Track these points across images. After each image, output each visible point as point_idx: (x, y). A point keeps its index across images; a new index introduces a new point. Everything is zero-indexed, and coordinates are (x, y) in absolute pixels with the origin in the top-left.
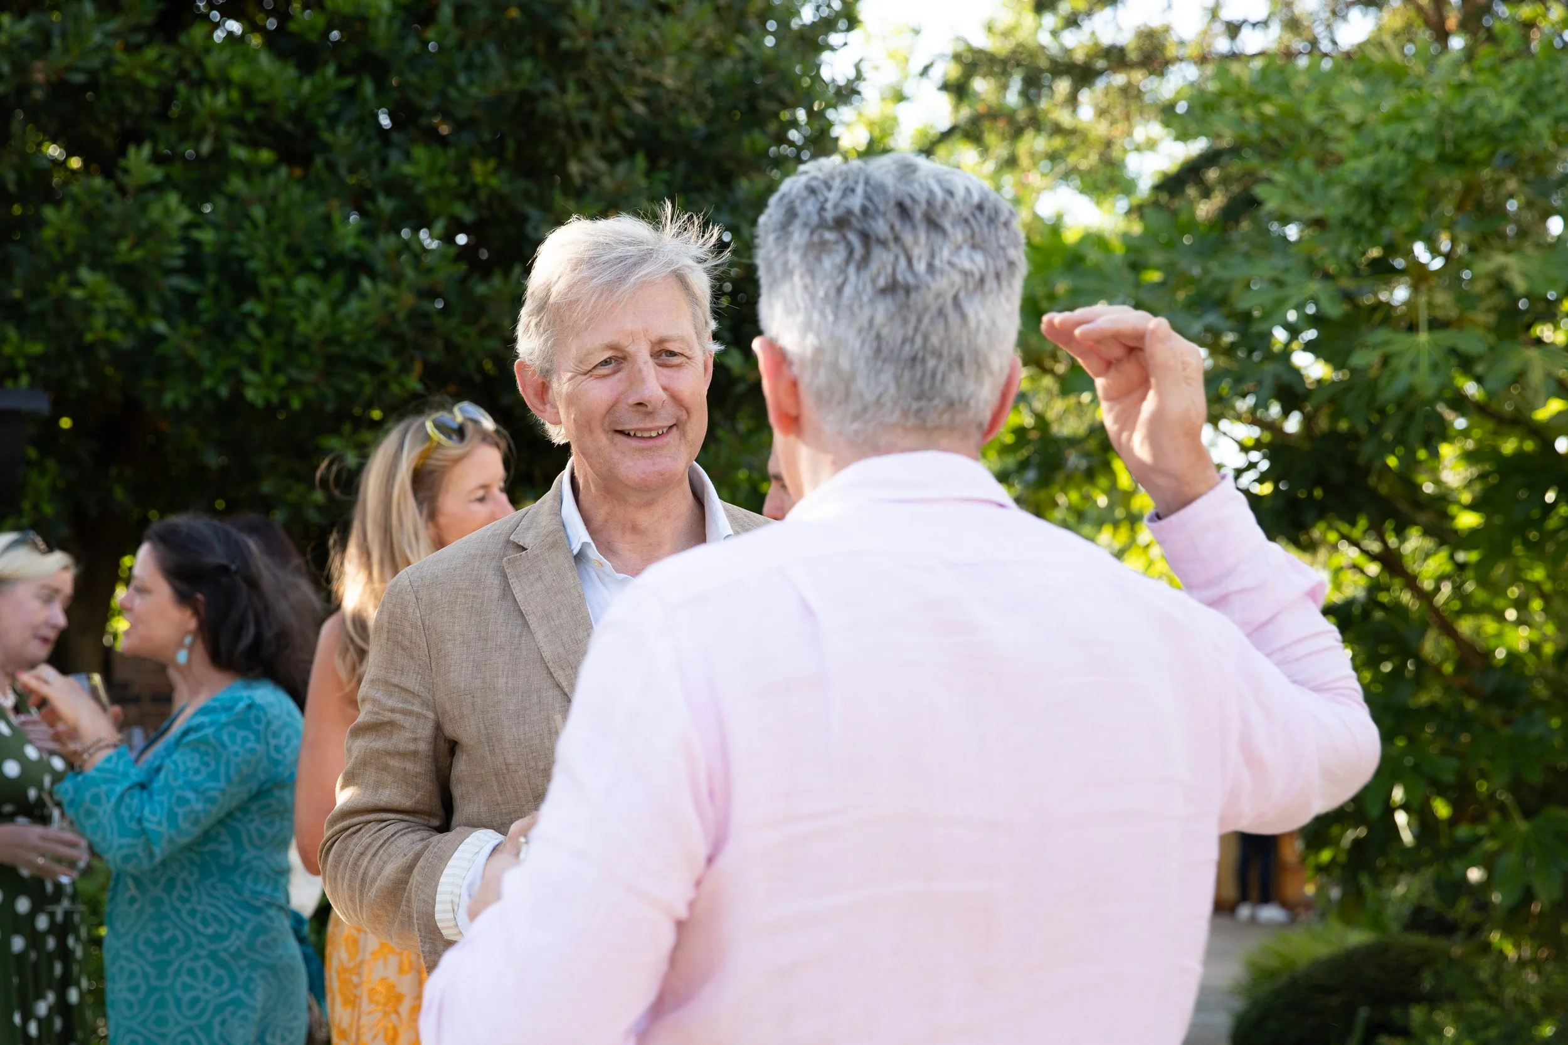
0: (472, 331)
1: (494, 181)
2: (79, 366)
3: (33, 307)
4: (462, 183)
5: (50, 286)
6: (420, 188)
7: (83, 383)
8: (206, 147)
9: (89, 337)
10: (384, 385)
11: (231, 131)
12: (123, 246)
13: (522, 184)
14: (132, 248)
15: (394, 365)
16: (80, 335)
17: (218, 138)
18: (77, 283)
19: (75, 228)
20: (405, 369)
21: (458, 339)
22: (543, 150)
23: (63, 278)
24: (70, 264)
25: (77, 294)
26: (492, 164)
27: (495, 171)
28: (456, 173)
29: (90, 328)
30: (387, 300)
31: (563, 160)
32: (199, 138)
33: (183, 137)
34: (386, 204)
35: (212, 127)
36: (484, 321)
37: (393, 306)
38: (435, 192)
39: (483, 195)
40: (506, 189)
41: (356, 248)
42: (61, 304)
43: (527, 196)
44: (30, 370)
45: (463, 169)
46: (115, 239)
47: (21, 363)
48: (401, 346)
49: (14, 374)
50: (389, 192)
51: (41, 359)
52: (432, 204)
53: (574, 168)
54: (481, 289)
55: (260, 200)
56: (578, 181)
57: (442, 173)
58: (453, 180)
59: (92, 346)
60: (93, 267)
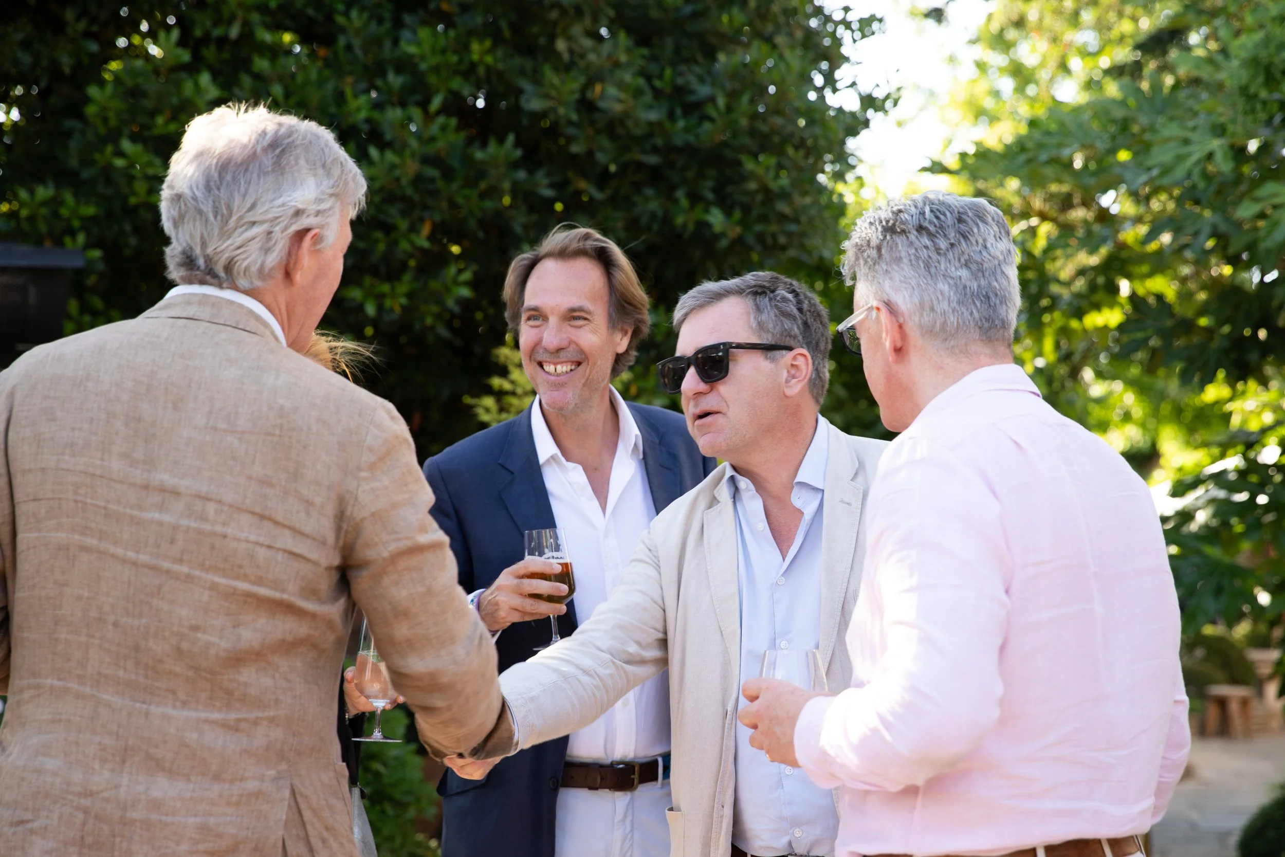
0: (474, 194)
1: (489, 59)
2: (128, 227)
3: (85, 174)
4: (461, 61)
5: (97, 156)
6: (423, 66)
7: (133, 241)
8: (234, 32)
9: (133, 200)
10: (395, 243)
11: (255, 17)
12: (160, 120)
13: (517, 61)
14: (167, 123)
15: (403, 225)
16: (125, 199)
17: (246, 24)
18: (120, 154)
19: (117, 105)
20: (414, 229)
21: (460, 201)
22: (535, 29)
23: (109, 149)
24: (113, 136)
25: (119, 162)
26: (488, 43)
27: (490, 51)
28: (455, 52)
29: (134, 193)
30: (393, 167)
31: (552, 38)
32: (230, 23)
33: (217, 23)
34: (395, 80)
35: (240, 13)
36: (483, 185)
37: (398, 172)
38: (436, 69)
39: (481, 71)
40: (501, 66)
41: (368, 121)
42: (108, 171)
43: (522, 72)
44: (87, 230)
45: (463, 48)
46: (153, 114)
47: (76, 223)
48: (409, 207)
49: (72, 233)
50: (399, 70)
51: (93, 219)
52: (433, 80)
53: (561, 45)
54: (479, 155)
55: (281, 79)
56: (566, 57)
57: (444, 51)
58: (454, 59)
59: (136, 208)
60: (134, 138)
